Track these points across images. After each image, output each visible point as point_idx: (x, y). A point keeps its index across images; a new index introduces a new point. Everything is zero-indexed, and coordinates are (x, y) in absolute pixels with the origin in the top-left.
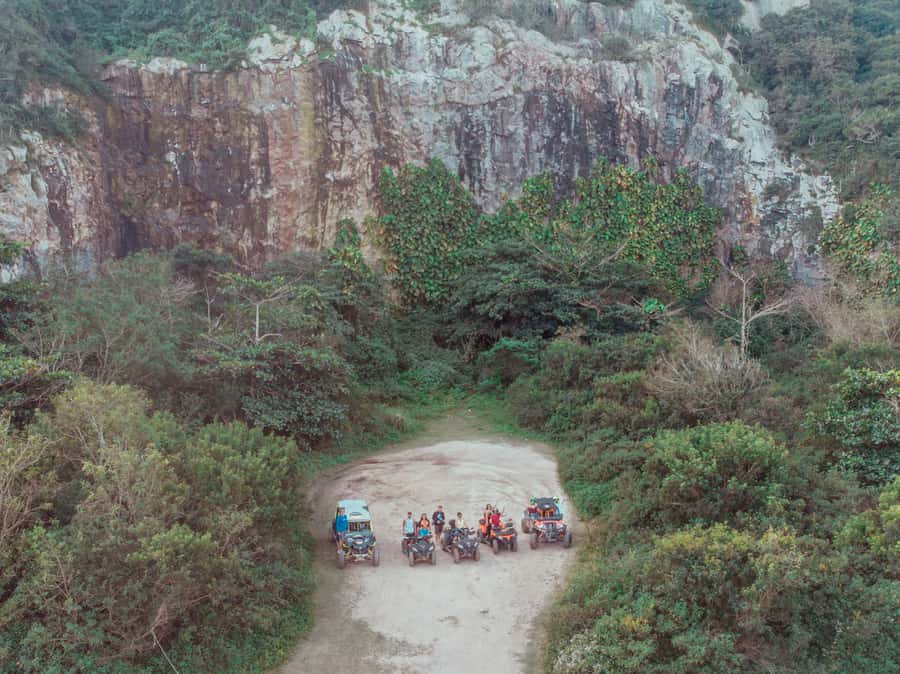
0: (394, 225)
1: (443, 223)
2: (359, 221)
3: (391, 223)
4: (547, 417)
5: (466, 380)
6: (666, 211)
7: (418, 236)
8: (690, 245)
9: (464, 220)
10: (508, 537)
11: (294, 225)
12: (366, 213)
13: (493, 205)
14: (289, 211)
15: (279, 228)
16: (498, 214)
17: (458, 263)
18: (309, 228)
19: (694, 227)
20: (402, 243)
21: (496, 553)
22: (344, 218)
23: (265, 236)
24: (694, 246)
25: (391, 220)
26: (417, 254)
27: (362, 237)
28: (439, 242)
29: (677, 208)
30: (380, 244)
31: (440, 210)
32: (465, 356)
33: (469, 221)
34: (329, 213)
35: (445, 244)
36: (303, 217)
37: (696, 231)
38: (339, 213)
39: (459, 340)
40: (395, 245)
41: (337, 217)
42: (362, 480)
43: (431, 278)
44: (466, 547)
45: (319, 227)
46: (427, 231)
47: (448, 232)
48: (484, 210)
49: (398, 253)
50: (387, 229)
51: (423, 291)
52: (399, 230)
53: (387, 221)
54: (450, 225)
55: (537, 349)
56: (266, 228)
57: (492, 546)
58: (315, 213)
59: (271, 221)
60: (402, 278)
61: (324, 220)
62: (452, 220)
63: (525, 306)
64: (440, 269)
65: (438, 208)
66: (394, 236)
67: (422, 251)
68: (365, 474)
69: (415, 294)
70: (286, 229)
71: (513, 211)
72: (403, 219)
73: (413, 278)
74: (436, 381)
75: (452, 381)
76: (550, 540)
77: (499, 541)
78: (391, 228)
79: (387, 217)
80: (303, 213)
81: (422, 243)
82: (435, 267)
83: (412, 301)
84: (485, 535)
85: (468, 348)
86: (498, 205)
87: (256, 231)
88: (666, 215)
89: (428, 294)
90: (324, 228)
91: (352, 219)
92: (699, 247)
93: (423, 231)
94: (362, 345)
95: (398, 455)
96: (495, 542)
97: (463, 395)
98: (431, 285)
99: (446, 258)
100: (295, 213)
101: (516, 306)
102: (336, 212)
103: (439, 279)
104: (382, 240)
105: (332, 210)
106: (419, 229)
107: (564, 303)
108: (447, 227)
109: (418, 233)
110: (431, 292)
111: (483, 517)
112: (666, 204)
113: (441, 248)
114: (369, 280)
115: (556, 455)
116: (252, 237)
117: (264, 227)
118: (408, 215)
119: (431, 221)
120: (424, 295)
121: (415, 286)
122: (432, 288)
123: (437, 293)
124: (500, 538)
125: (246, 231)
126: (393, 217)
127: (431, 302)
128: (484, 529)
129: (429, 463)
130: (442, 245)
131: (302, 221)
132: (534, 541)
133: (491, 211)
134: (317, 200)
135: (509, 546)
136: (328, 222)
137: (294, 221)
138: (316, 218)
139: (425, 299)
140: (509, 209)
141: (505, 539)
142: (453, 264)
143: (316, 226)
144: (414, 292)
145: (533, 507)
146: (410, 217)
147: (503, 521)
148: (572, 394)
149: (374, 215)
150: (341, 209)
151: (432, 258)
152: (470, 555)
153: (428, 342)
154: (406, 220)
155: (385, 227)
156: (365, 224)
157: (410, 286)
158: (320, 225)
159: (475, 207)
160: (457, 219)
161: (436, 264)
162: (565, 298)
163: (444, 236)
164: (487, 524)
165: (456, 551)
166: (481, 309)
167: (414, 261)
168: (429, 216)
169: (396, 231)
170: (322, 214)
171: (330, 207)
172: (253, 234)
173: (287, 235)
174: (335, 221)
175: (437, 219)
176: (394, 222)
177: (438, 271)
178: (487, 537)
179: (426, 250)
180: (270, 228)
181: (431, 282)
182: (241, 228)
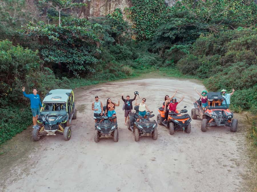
0: (135, 10)
1: (153, 10)
2: (122, 9)
3: (134, 10)
4: (197, 67)
5: (160, 63)
6: (239, 6)
7: (144, 15)
8: (247, 18)
9: (161, 8)
10: (183, 121)
11: (99, 11)
12: (125, 6)
13: (172, 3)
14: (97, 5)
15: (94, 12)
16: (174, 7)
17: (158, 25)
18: (104, 12)
19: (250, 12)
20: (138, 17)
21: (171, 134)
22: (117, 8)
23: (89, 15)
24: (249, 19)
25: (134, 8)
26: (143, 21)
27: (123, 15)
28: (151, 17)
29: (243, 4)
30: (130, 17)
31: (152, 4)
32: (160, 56)
33: (163, 9)
34: (111, 6)
35: (154, 18)
36: (102, 8)
37: (251, 13)
38: (115, 6)
39: (157, 49)
40: (135, 18)
41: (115, 8)
42: (100, 90)
43: (148, 30)
44: (145, 128)
45: (108, 12)
46: (147, 12)
47: (155, 13)
48: (169, 5)
49: (136, 21)
50: (132, 12)
51: (145, 35)
52: (137, 12)
53: (132, 9)
54: (156, 10)
55: (189, 48)
56: (89, 12)
57: (168, 127)
58: (107, 6)
59: (91, 9)
60: (138, 30)
61: (110, 9)
62: (156, 8)
63: (184, 33)
64: (152, 27)
65: (151, 4)
66: (135, 14)
67: (145, 20)
68: (103, 88)
69: (142, 36)
70: (96, 12)
71: (180, 5)
72: (138, 8)
73: (142, 30)
74: (147, 62)
75: (154, 63)
76: (220, 125)
77: (175, 124)
78: (134, 11)
79: (132, 7)
80: (102, 6)
81: (145, 17)
82: (150, 26)
83: (141, 39)
84: (163, 119)
85: (161, 52)
86: (174, 3)
87: (86, 13)
88: (239, 7)
89: (147, 36)
90: (110, 12)
91: (120, 8)
92: (251, 19)
93: (145, 12)
94: (118, 47)
95: (123, 82)
96: (171, 125)
97: (158, 67)
98: (148, 32)
99: (154, 23)
100: (99, 6)
101: (181, 33)
102: (114, 6)
103: (151, 30)
104: (130, 16)
105: (112, 5)
106: (144, 12)
107: (201, 29)
108: (154, 11)
109: (144, 13)
110: (148, 35)
111: (162, 106)
112: (239, 3)
113: (152, 19)
114: (122, 24)
115: (203, 83)
116: (85, 16)
117: (88, 12)
118: (140, 6)
119: (149, 9)
120: (145, 36)
121: (142, 33)
122: (149, 34)
123: (151, 36)
124: (176, 121)
125: (82, 13)
126: (135, 7)
127: (148, 39)
128: (163, 115)
129: (137, 85)
130: (153, 18)
131: (102, 9)
132: (205, 125)
133: (171, 5)
134: (107, 2)
135: (184, 128)
136: (111, 9)
137: (99, 9)
138: (107, 8)
139: (146, 38)
140: (178, 4)
141: (181, 122)
142: (157, 25)
143: (107, 11)
144: (142, 35)
145: (204, 98)
146: (141, 8)
147: (179, 108)
148: (209, 57)
149: (128, 7)
150: (116, 5)
151: (148, 22)
152: (148, 135)
153: (145, 51)
154: (139, 9)
155: (131, 11)
156: (124, 10)
157: (141, 33)
158: (108, 11)
159: (165, 4)
160: (158, 8)
161: (150, 25)
162: (202, 27)
163: (153, 15)
164: (165, 111)
165: (136, 130)
166: (166, 35)
167: (142, 23)
168: (148, 7)
169: (136, 13)
170: (109, 6)
171: (112, 4)
172: (85, 15)
173: (97, 14)
174: (114, 9)
175: (151, 8)
176: (135, 9)
177: (151, 28)
178: (165, 121)
179: (146, 20)
180: (91, 12)
181: (148, 31)
182: (80, 12)
